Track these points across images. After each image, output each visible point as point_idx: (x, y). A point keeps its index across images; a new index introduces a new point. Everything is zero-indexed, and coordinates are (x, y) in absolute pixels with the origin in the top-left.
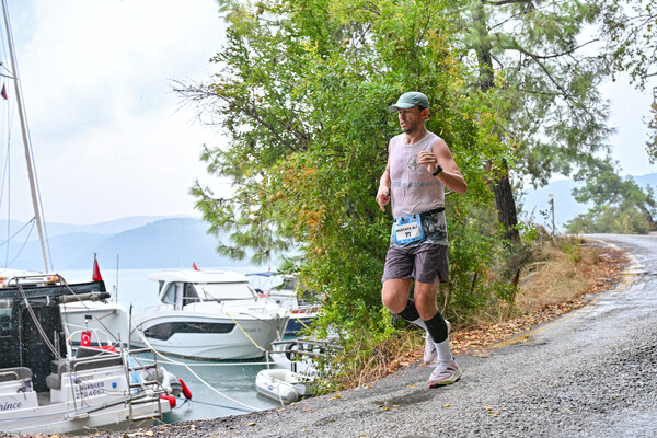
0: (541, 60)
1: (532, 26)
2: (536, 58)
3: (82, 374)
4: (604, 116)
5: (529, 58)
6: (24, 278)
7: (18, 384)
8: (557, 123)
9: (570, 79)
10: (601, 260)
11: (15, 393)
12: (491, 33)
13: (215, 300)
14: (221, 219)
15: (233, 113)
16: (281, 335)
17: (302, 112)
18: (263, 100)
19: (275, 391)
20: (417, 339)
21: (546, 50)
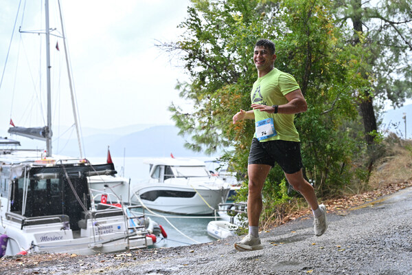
0: (396, 25)
1: (389, 3)
2: (392, 23)
3: (99, 220)
5: (388, 23)
6: (66, 160)
7: (61, 225)
8: (405, 66)
11: (59, 231)
12: (363, 6)
13: (184, 177)
14: (186, 126)
15: (192, 59)
16: (224, 200)
17: (235, 59)
18: (210, 51)
19: (219, 235)
20: (302, 203)
21: (399, 18)
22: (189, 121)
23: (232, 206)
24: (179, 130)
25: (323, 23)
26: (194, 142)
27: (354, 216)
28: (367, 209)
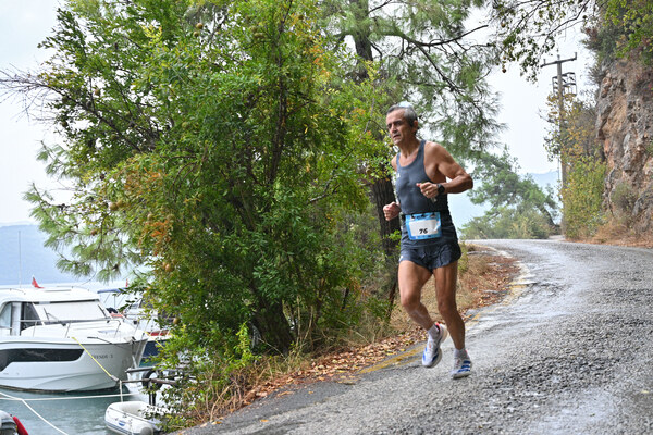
1: (415, 10)
2: (420, 45)
4: (493, 110)
5: (414, 45)
8: (443, 118)
9: (457, 69)
10: (489, 270)
12: (372, 15)
13: (60, 322)
14: (62, 229)
15: (68, 107)
16: (137, 360)
17: (149, 105)
18: (102, 92)
19: (126, 427)
20: (278, 365)
21: (431, 36)
22: (67, 218)
23: (152, 371)
24: (46, 236)
25: (304, 44)
26: (78, 258)
27: (368, 384)
28: (389, 369)
